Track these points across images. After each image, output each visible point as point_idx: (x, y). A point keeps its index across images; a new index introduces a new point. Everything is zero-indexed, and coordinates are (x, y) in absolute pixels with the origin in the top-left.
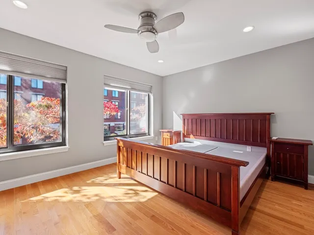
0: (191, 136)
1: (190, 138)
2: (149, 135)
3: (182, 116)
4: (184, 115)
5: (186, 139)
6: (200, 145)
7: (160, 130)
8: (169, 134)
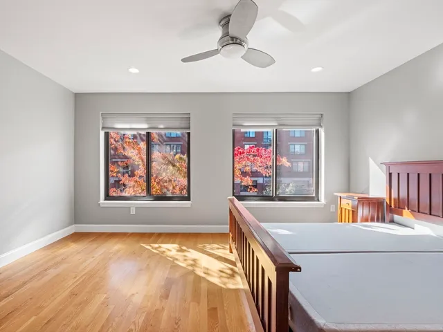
0: (406, 212)
1: (402, 215)
2: (318, 200)
3: (384, 167)
4: (388, 165)
5: (396, 217)
6: (433, 237)
7: (335, 194)
8: (350, 202)
